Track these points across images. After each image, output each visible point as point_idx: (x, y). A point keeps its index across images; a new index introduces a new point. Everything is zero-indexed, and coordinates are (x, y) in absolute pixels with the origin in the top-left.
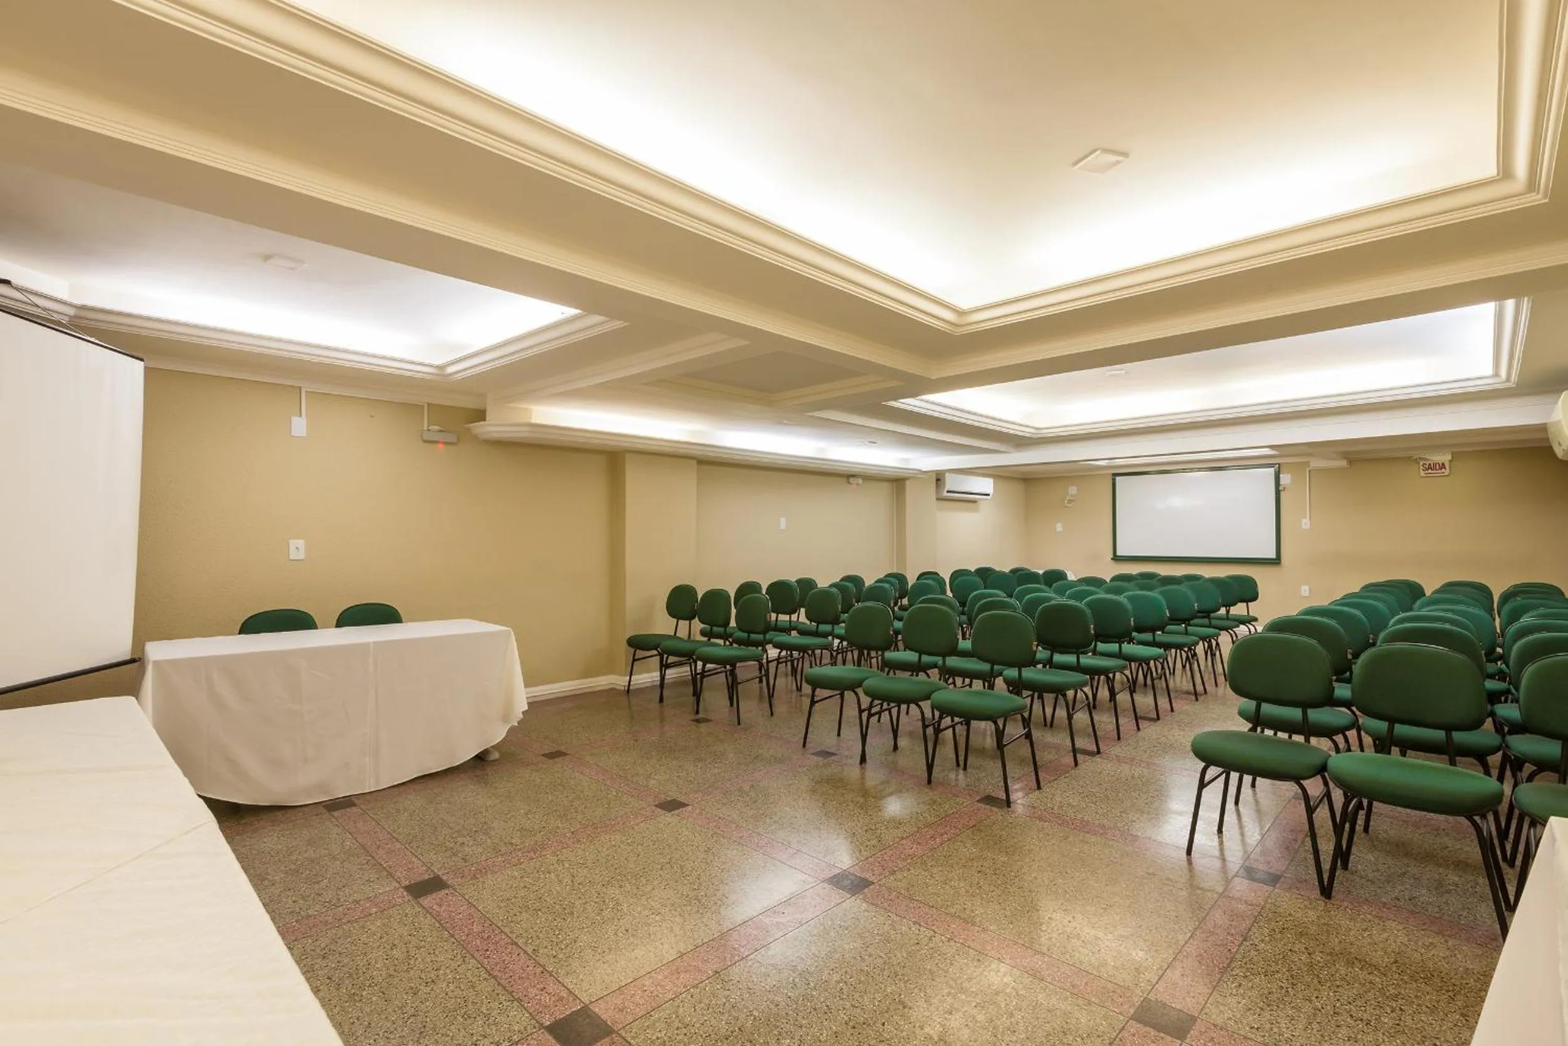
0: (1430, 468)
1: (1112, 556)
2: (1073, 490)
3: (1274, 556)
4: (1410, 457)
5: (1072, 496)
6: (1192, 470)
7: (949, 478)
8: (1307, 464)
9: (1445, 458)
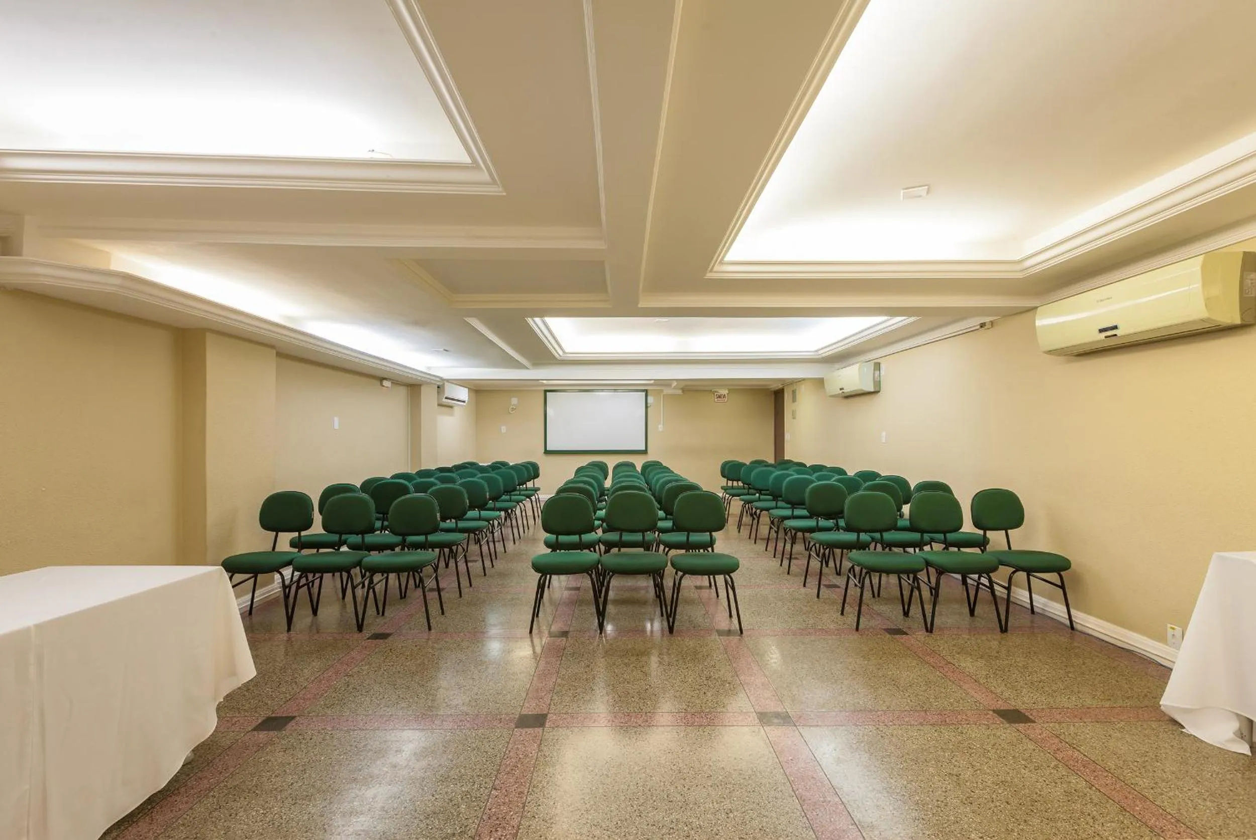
0: (720, 397)
1: (543, 451)
2: (514, 401)
3: (644, 449)
4: (711, 391)
5: (514, 405)
6: (602, 390)
7: (448, 386)
8: (662, 391)
9: (724, 392)
